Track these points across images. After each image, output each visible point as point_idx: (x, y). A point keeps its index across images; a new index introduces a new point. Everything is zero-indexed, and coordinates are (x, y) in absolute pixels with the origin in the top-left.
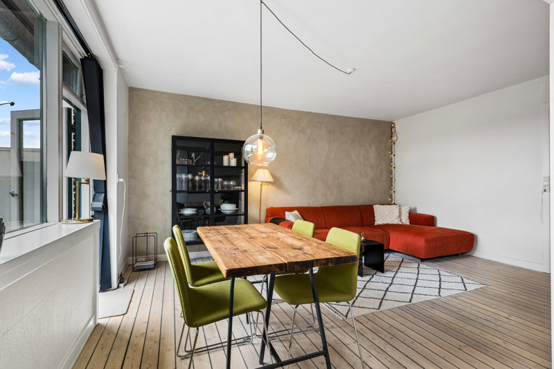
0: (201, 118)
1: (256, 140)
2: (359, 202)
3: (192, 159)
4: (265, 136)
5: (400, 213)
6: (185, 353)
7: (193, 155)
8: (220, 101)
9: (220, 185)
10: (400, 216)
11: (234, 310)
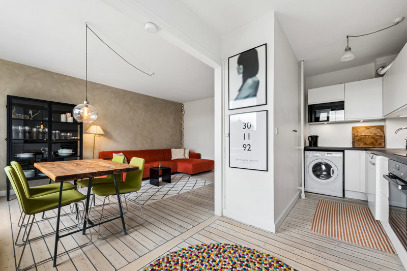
0: (39, 84)
1: (83, 107)
2: (164, 147)
3: (30, 115)
4: (89, 105)
5: (185, 153)
6: (23, 243)
7: (31, 112)
8: (58, 74)
9: (57, 136)
10: (184, 154)
11: (62, 202)
